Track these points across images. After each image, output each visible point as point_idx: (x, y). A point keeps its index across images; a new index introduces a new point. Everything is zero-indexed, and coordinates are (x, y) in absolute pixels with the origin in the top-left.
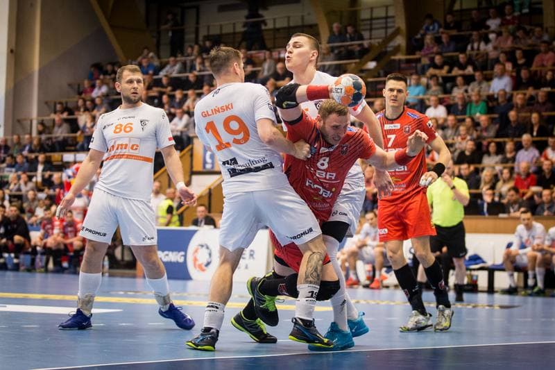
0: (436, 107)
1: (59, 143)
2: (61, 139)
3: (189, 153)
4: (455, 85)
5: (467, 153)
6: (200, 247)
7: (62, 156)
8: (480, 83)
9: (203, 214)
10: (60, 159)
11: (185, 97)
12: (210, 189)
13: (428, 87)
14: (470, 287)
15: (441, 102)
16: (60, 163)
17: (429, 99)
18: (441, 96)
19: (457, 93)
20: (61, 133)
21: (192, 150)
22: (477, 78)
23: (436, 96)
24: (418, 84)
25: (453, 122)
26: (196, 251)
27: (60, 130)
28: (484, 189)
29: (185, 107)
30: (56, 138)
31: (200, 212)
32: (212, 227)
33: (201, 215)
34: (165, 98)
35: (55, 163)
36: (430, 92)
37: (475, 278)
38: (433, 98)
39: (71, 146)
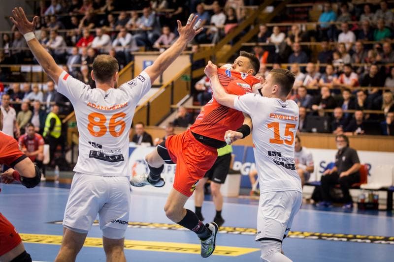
0: (346, 32)
1: (18, 54)
2: (19, 51)
3: (131, 69)
4: (363, 12)
5: (371, 76)
6: (138, 162)
7: (20, 68)
8: (384, 11)
9: (141, 131)
10: (18, 69)
11: (128, 17)
12: (149, 103)
13: (339, 13)
14: (371, 206)
15: (350, 28)
16: (19, 74)
17: (340, 25)
18: (350, 22)
19: (364, 19)
20: (21, 46)
21: (133, 66)
22: (382, 7)
23: (346, 22)
24: (330, 10)
25: (360, 48)
26: (135, 166)
27: (19, 44)
28: (386, 110)
29: (128, 26)
30: (15, 50)
31: (138, 129)
32: (149, 144)
33: (139, 132)
34: (110, 17)
35: (14, 73)
36: (341, 18)
37: (376, 197)
38: (344, 25)
39: (28, 57)
